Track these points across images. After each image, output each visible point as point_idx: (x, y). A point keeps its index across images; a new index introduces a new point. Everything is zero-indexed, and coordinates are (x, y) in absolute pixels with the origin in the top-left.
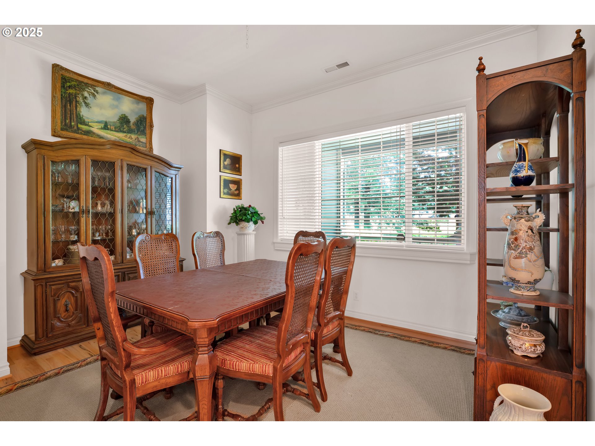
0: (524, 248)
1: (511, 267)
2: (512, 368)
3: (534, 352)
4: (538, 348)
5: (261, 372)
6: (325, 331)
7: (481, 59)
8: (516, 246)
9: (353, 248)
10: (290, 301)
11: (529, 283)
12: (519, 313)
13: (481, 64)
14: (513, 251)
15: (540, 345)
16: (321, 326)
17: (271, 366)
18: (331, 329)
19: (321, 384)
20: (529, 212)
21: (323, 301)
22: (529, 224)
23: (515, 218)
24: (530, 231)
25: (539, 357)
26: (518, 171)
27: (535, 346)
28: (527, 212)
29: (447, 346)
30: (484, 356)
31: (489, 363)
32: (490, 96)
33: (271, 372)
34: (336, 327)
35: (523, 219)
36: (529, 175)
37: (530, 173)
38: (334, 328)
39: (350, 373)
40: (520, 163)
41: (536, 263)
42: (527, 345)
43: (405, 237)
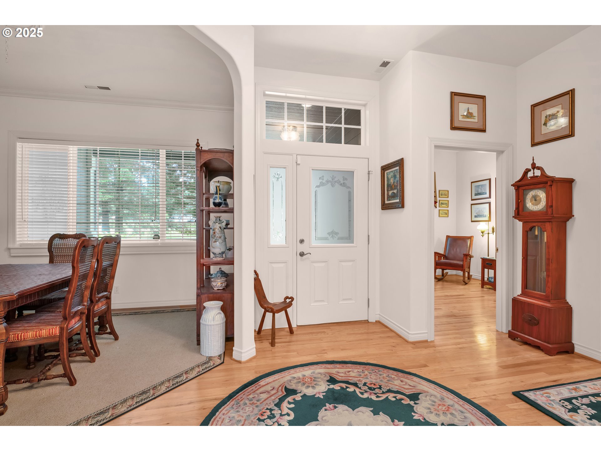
0: (217, 237)
1: (212, 247)
2: (212, 295)
3: (221, 286)
4: (223, 284)
5: (48, 335)
6: (96, 307)
7: (198, 140)
8: (214, 237)
9: (118, 244)
10: (76, 278)
11: (220, 254)
12: (221, 273)
13: (198, 143)
14: (213, 239)
15: (224, 283)
16: (93, 302)
17: (58, 328)
18: (100, 306)
19: (94, 345)
20: (221, 219)
21: (96, 283)
22: (220, 225)
23: (214, 223)
24: (220, 229)
25: (224, 289)
26: (215, 200)
27: (222, 283)
28: (220, 220)
29: (189, 309)
30: (200, 293)
31: (202, 296)
32: (202, 161)
33: (57, 332)
34: (104, 305)
35: (217, 223)
36: (220, 202)
37: (220, 201)
38: (103, 306)
39: (116, 338)
40: (216, 195)
41: (222, 244)
42: (219, 283)
43: (159, 237)
